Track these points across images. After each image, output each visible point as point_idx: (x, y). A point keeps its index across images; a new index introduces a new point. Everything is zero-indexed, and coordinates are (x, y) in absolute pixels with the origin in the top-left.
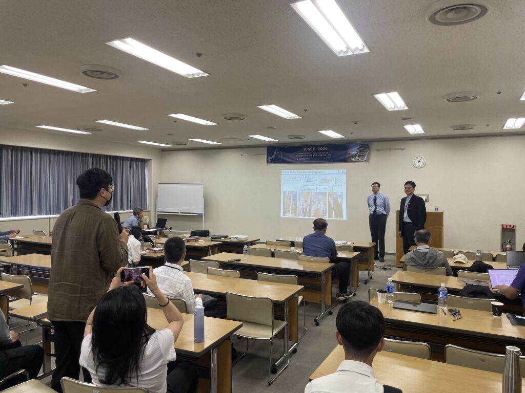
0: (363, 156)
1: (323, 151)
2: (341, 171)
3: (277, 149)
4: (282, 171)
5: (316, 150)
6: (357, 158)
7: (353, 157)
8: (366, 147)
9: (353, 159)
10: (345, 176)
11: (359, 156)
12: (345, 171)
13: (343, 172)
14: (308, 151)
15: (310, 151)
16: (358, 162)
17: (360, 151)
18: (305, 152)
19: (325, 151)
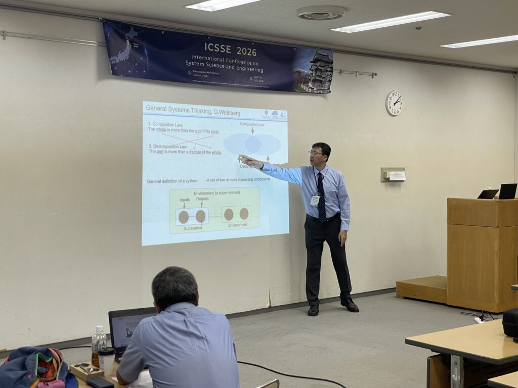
0: (320, 81)
1: (246, 58)
2: (279, 112)
3: (132, 34)
4: (145, 103)
5: (233, 55)
6: (310, 85)
7: (305, 83)
8: (326, 62)
9: (303, 87)
10: (286, 124)
11: (315, 81)
12: (285, 113)
13: (282, 116)
14: (214, 54)
15: (220, 55)
16: (313, 93)
17: (317, 70)
18: (208, 53)
19: (251, 59)
